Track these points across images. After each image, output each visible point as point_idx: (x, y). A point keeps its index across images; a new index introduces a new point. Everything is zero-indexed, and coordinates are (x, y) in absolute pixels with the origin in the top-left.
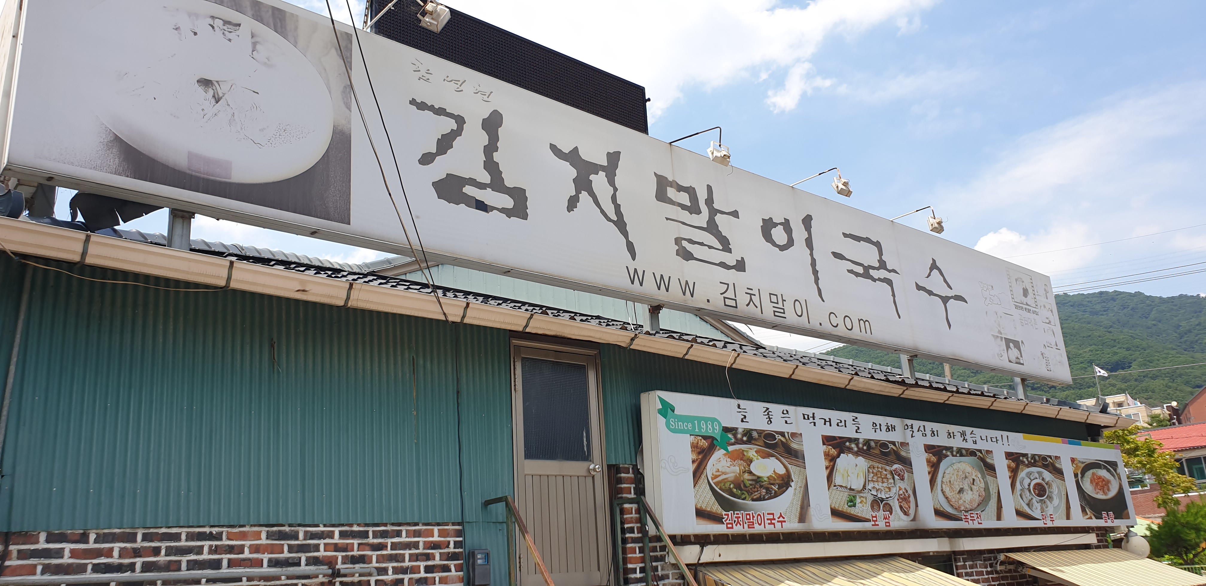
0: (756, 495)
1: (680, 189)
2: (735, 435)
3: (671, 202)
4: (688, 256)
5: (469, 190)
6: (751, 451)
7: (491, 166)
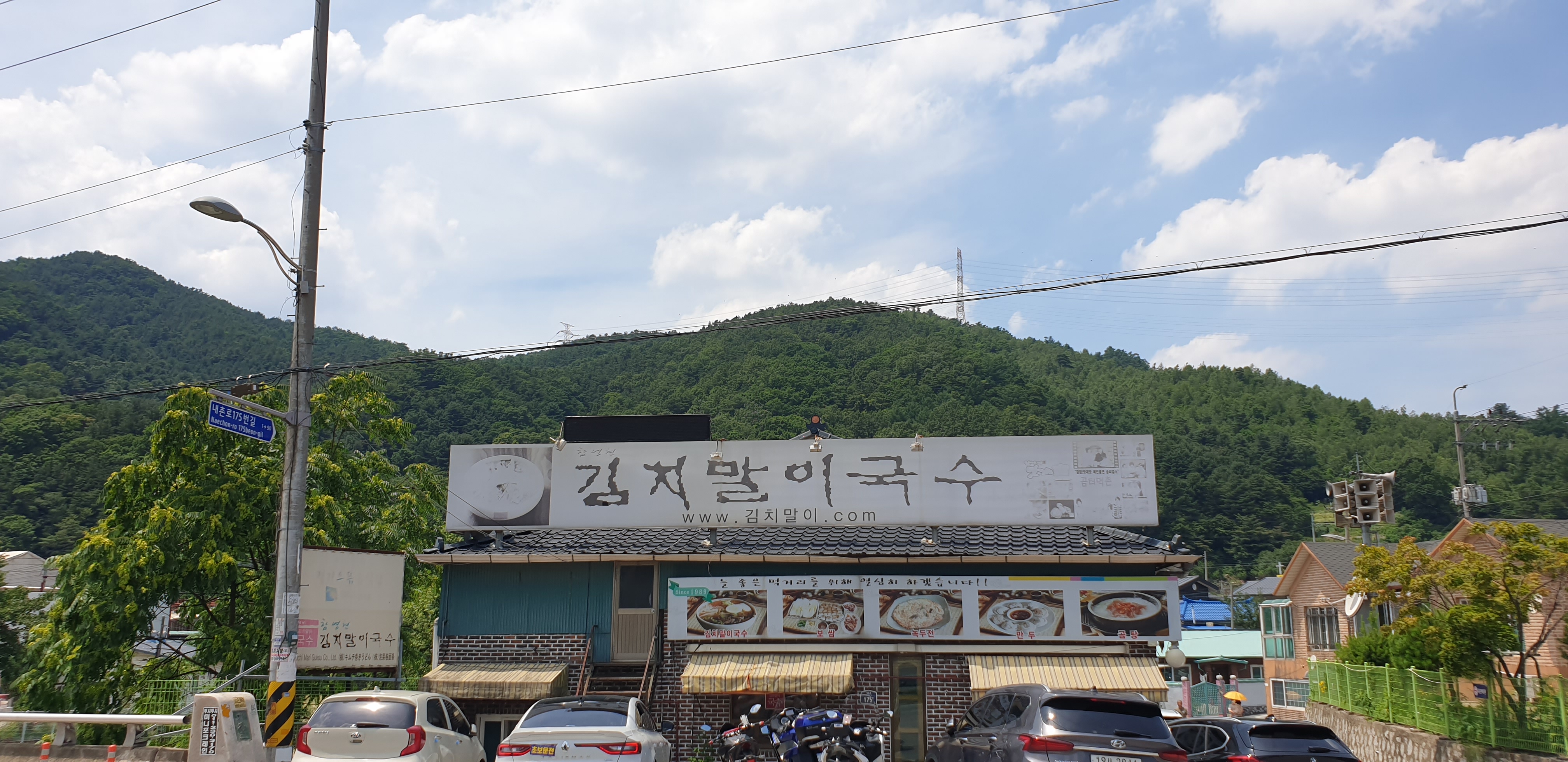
0: (728, 622)
1: (725, 464)
2: (717, 595)
3: (718, 474)
4: (725, 500)
5: (600, 498)
6: (727, 601)
7: (612, 485)
